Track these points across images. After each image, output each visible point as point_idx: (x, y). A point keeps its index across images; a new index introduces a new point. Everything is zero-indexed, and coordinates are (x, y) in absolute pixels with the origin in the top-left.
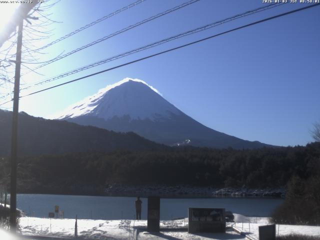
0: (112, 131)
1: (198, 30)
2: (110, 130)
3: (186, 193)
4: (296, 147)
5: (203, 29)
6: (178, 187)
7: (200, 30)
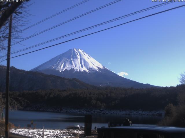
0: (64, 78)
1: (114, 20)
2: (63, 77)
3: (107, 114)
4: (170, 87)
5: (117, 19)
6: (102, 110)
7: (115, 20)
